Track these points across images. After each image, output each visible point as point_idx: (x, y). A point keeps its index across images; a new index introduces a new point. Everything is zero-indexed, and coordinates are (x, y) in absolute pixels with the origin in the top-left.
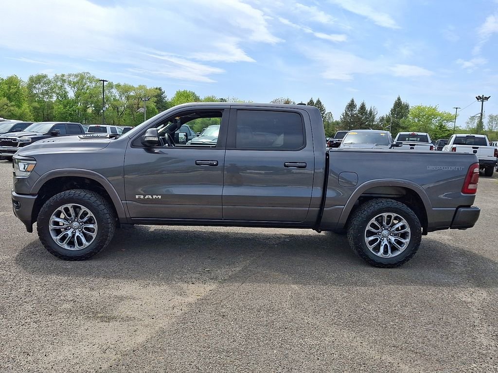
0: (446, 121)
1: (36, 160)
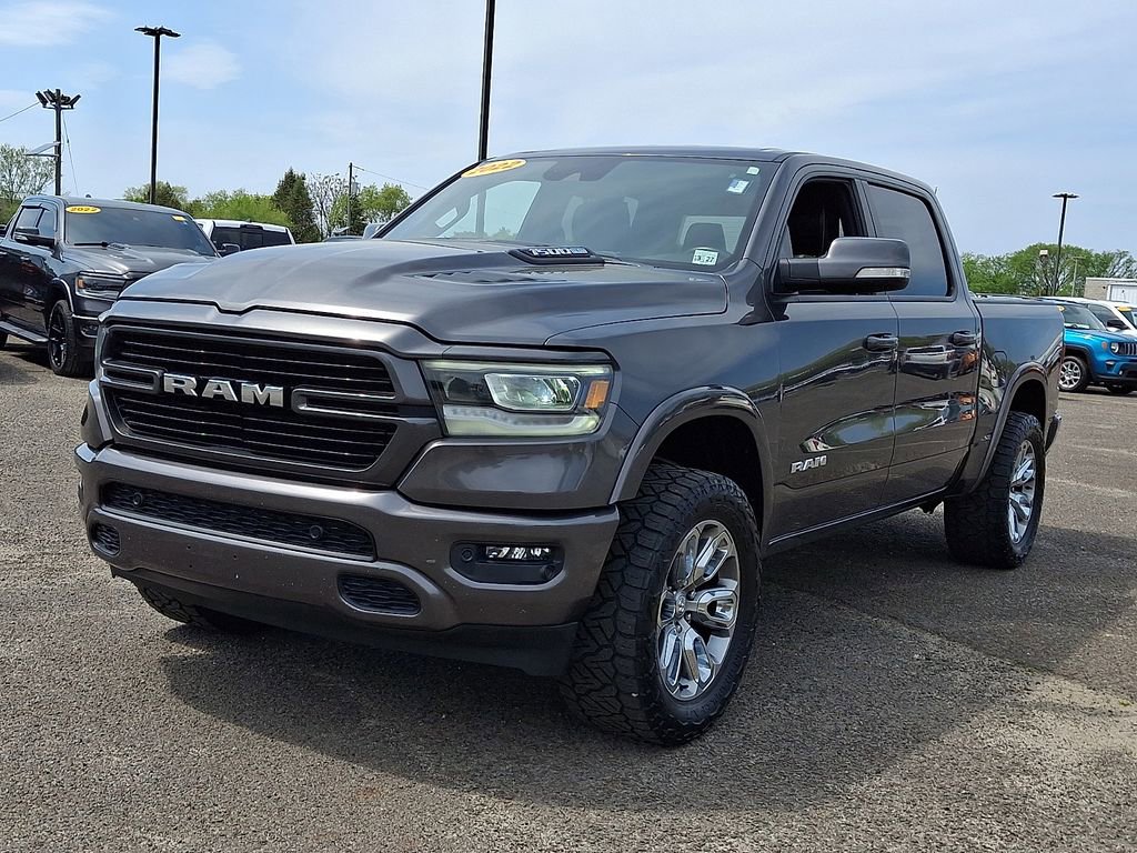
1: (612, 363)
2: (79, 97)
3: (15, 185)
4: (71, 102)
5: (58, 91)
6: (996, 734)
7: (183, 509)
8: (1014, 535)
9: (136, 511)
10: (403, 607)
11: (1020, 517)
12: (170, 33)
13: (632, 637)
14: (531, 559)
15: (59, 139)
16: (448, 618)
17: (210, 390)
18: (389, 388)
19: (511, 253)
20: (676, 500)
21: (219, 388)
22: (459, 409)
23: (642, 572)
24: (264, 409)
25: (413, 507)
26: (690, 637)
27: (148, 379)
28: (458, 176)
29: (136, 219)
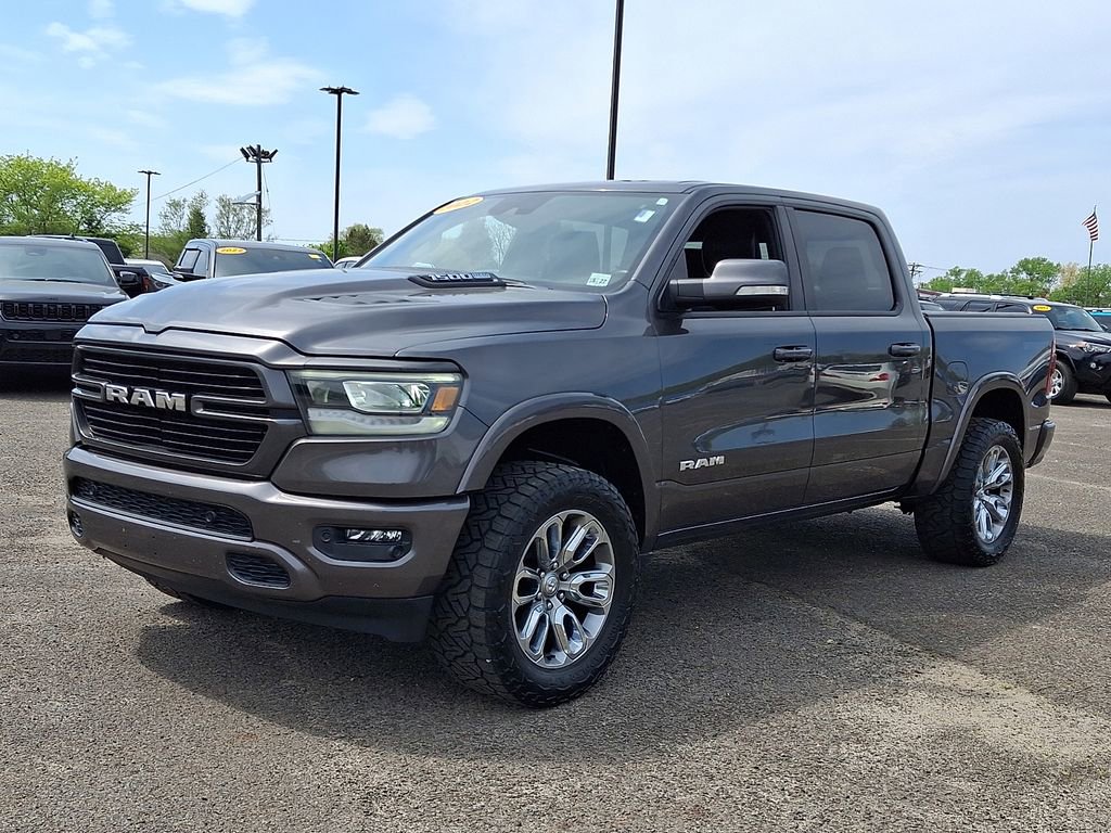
0: (103, 209)
1: (461, 371)
2: (276, 151)
3: (232, 230)
4: (269, 156)
5: (259, 147)
6: (858, 708)
7: (121, 497)
8: (984, 534)
9: (92, 500)
10: (278, 581)
11: (994, 518)
12: (350, 92)
13: (483, 610)
14: (385, 541)
15: (260, 189)
16: (315, 591)
17: (136, 399)
18: (260, 394)
19: (410, 279)
20: (530, 491)
21: (141, 396)
22: (322, 411)
23: (492, 554)
24: (171, 413)
25: (283, 494)
26: (560, 613)
27: (96, 390)
28: (431, 213)
29: (276, 258)
